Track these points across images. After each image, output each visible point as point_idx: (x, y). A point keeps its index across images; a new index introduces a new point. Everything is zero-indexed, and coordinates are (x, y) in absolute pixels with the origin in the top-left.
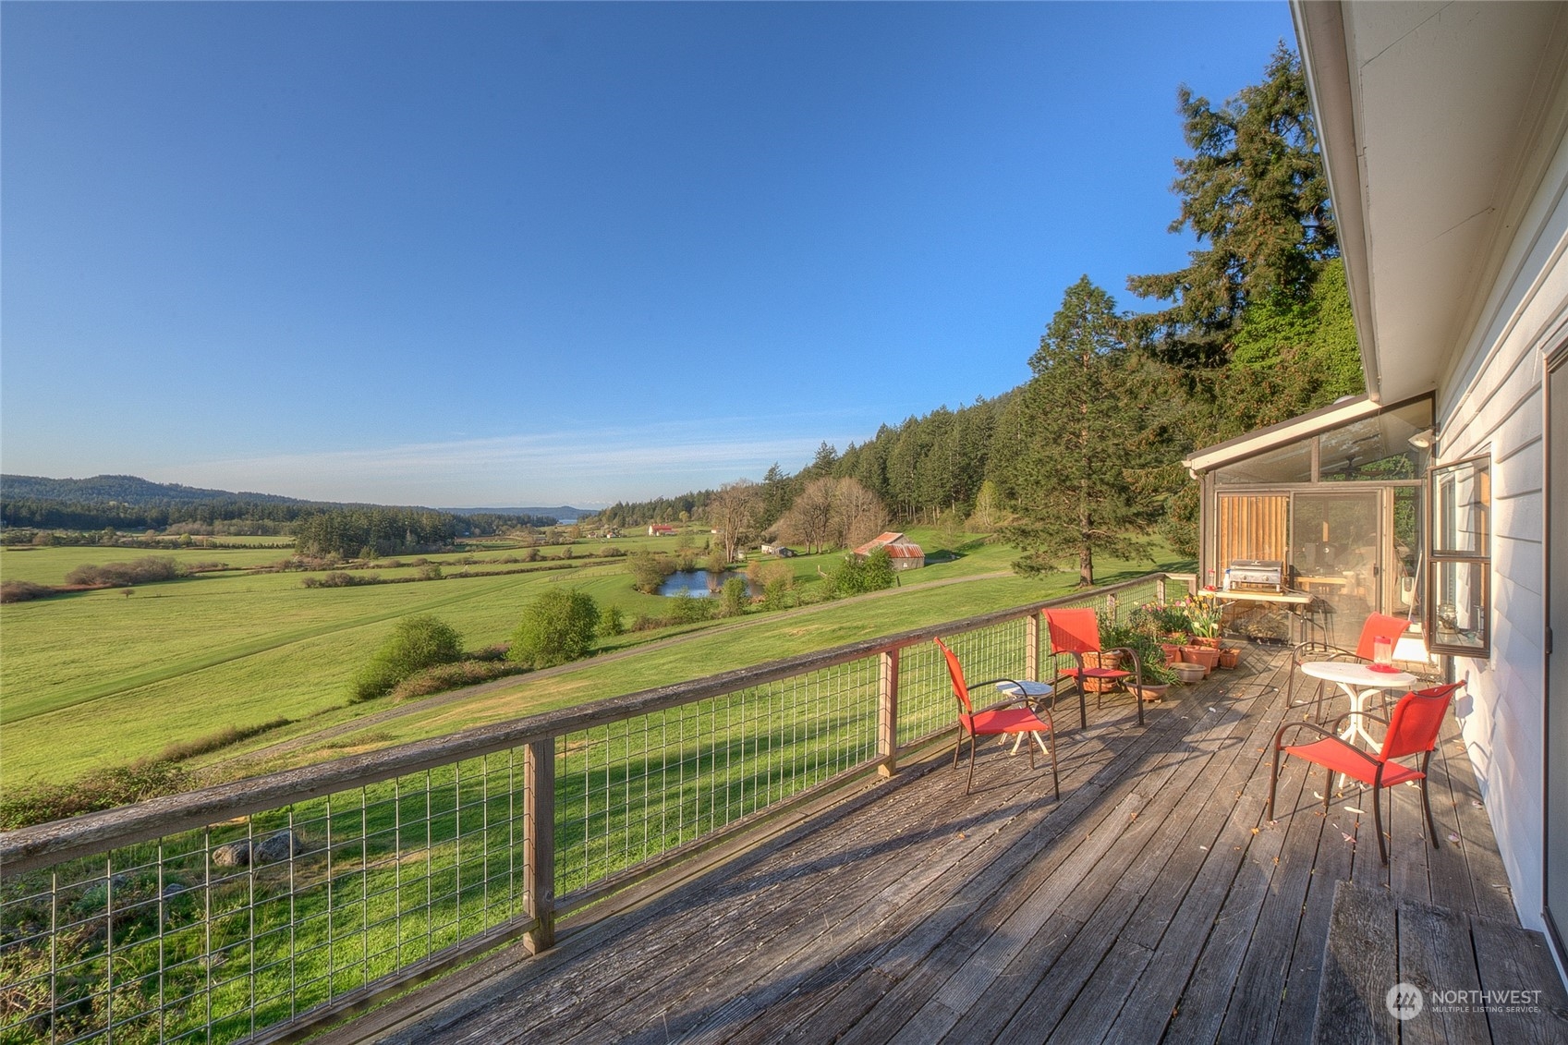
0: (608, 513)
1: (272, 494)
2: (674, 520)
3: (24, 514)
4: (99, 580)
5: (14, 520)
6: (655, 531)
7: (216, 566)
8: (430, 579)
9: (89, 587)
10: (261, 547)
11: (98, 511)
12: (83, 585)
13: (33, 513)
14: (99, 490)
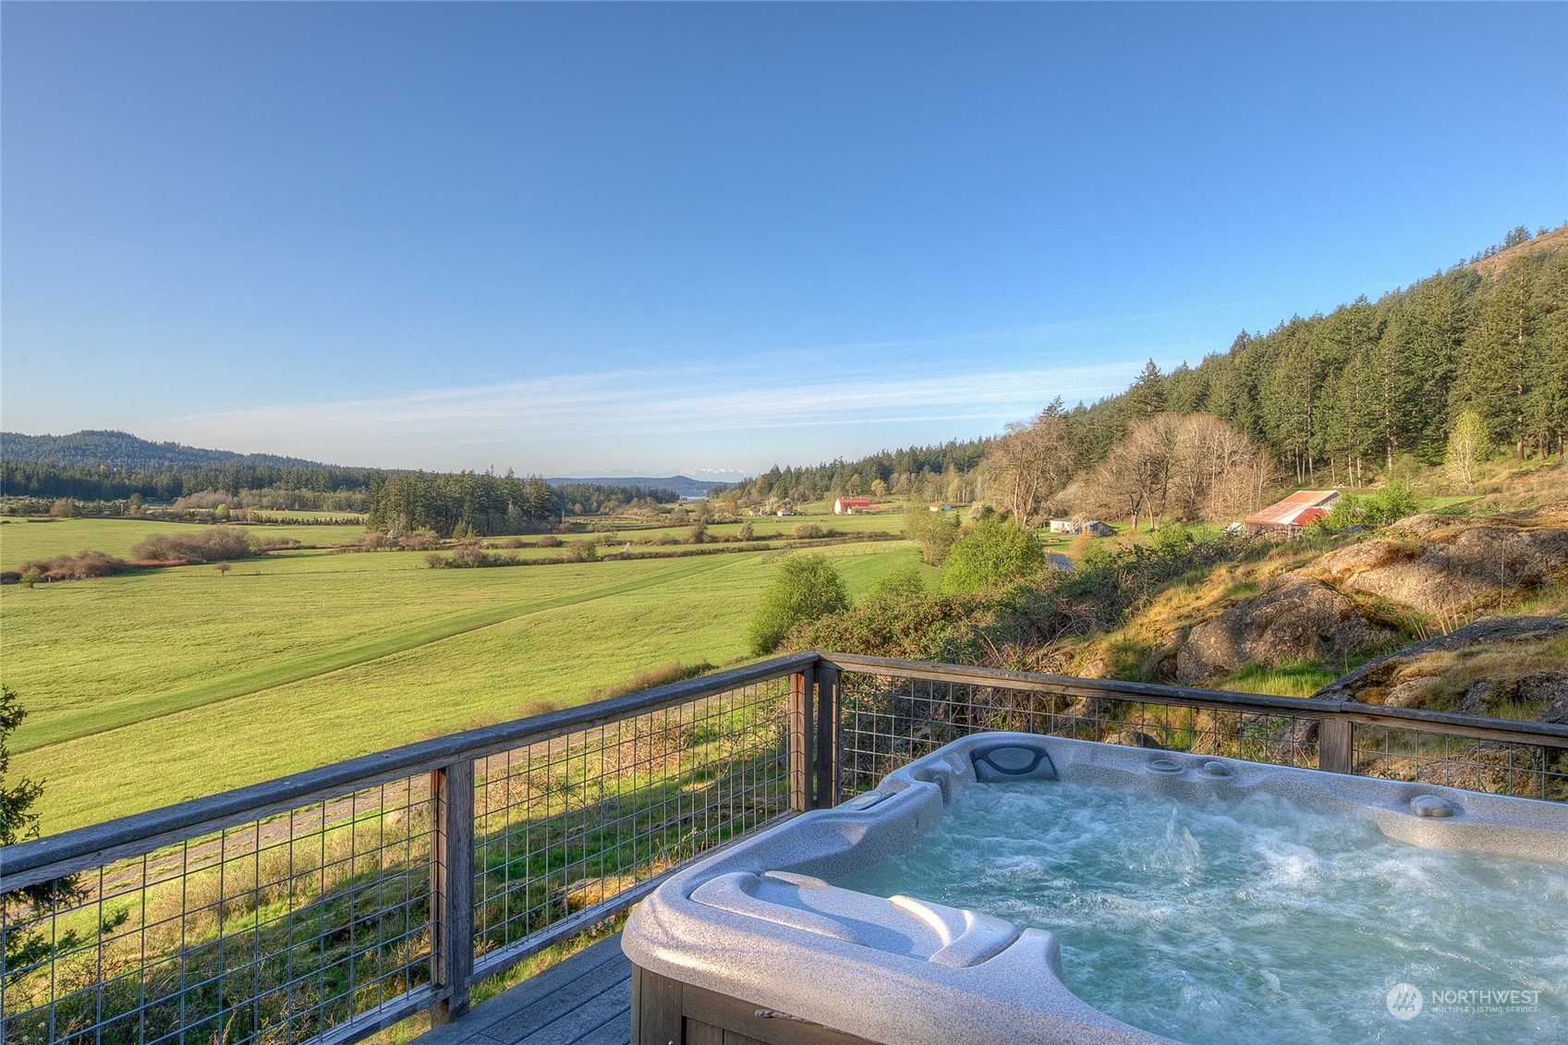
0: (759, 482)
1: (293, 457)
2: (863, 493)
3: (19, 478)
4: (171, 555)
5: (10, 488)
6: (845, 506)
7: (287, 543)
8: (582, 560)
9: (162, 563)
10: (317, 523)
11: (99, 476)
12: (152, 562)
13: (29, 478)
14: (84, 451)
